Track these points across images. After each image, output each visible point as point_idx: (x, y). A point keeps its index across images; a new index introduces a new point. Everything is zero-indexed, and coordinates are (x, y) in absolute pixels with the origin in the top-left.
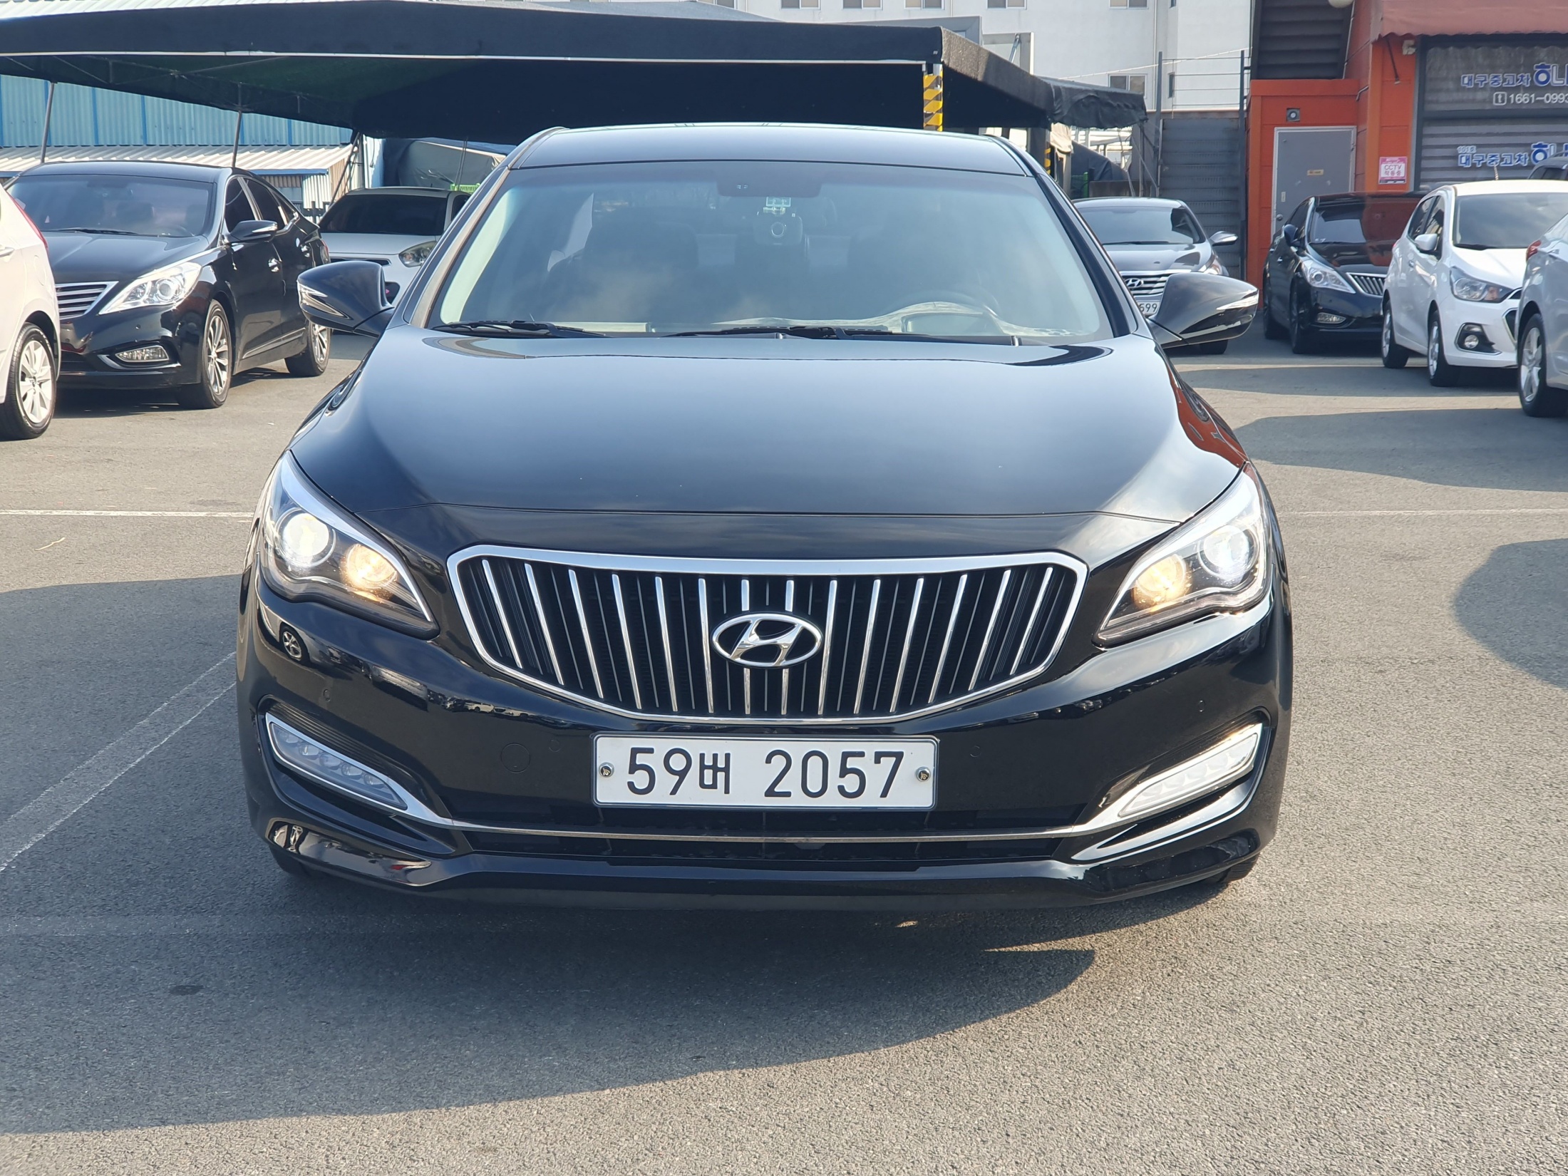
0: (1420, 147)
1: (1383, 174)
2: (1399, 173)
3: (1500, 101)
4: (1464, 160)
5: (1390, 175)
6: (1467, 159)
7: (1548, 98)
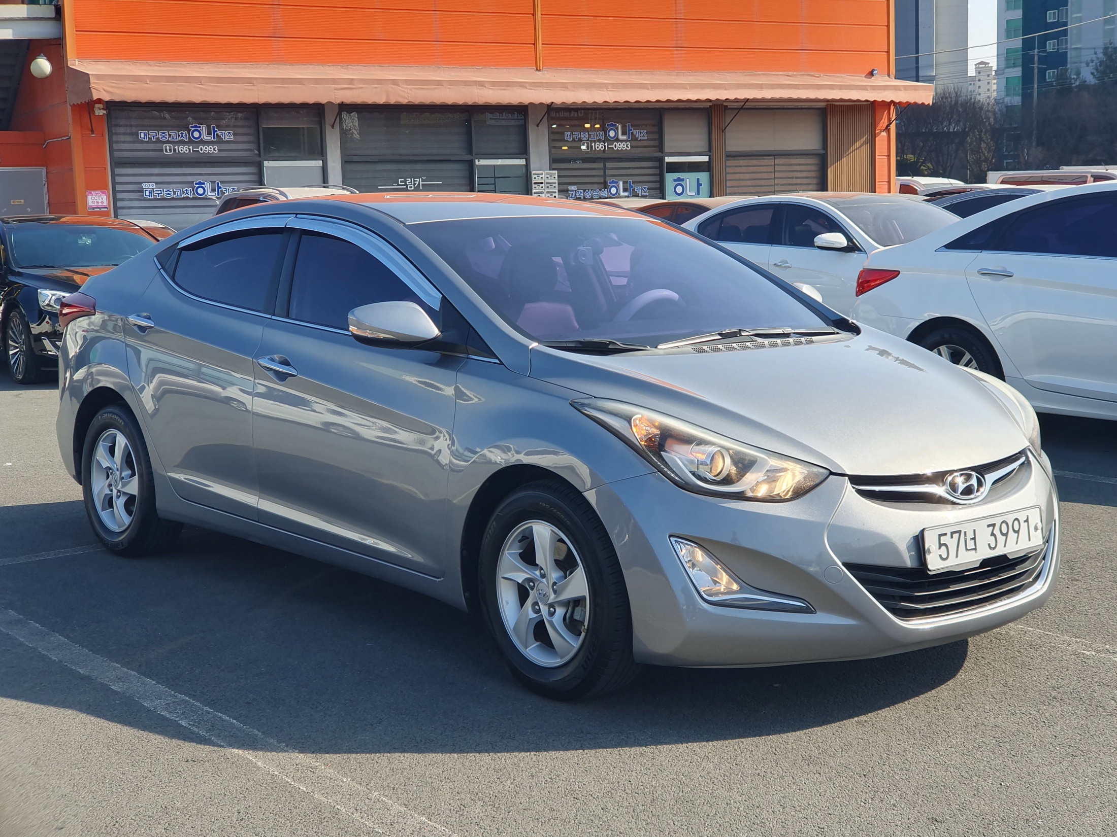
0: (114, 183)
1: (90, 203)
2: (102, 202)
3: (168, 151)
4: (147, 194)
5: (96, 204)
6: (150, 193)
7: (201, 150)
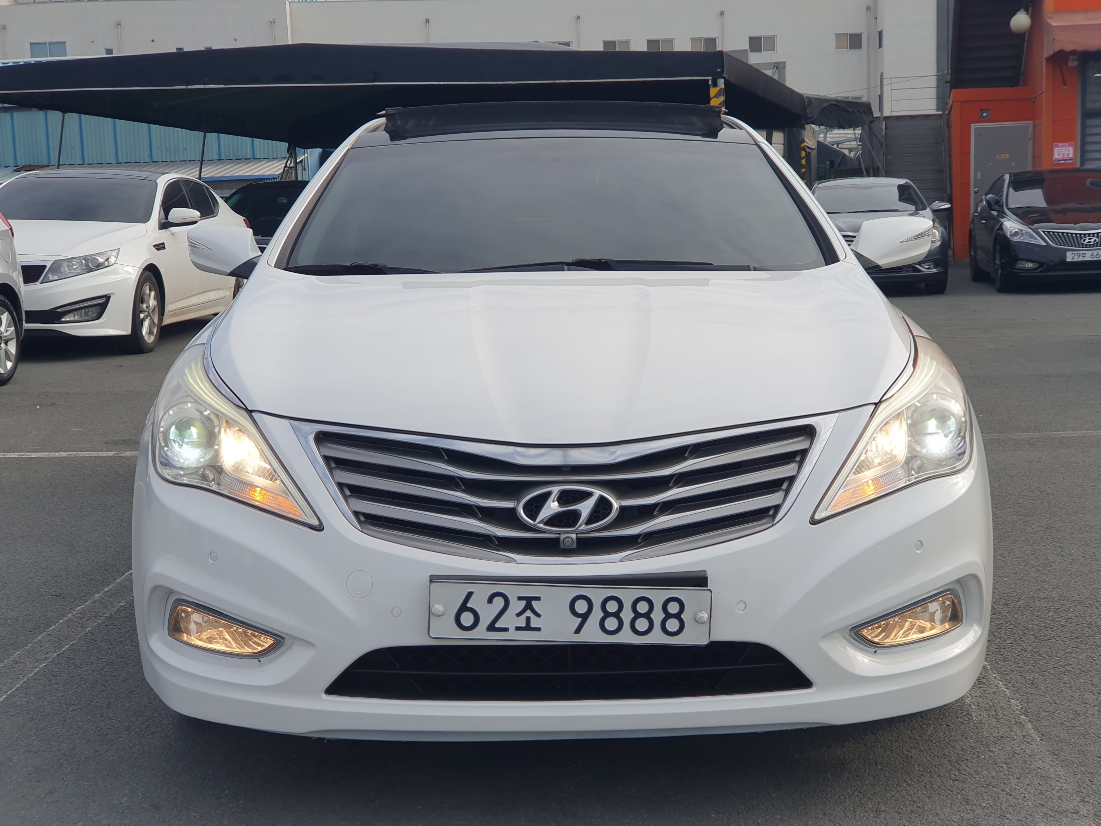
0: (1084, 135)
1: (1056, 156)
2: (1068, 154)
5: (1061, 157)
